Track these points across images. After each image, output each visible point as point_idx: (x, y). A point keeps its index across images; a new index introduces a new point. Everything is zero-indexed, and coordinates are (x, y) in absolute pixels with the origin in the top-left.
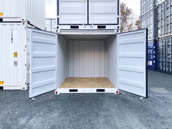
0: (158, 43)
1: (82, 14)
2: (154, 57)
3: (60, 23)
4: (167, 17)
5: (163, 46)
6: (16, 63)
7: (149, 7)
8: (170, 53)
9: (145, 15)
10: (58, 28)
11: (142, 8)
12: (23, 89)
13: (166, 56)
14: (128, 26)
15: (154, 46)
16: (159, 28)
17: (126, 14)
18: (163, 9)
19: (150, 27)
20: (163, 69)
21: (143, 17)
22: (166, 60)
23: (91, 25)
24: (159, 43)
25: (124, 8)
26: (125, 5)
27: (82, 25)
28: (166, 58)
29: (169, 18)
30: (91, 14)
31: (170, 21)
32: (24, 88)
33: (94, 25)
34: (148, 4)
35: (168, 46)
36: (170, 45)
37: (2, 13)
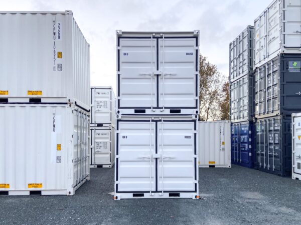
0: (255, 126)
1: (151, 94)
2: (250, 147)
3: (121, 106)
4: (268, 88)
5: (263, 131)
6: (59, 159)
7: (243, 70)
8: (273, 142)
9: (236, 82)
10: (119, 112)
11: (232, 71)
12: (68, 194)
13: (267, 147)
14: (210, 94)
15: (249, 130)
16: (256, 103)
17: (207, 74)
18: (262, 75)
19: (243, 100)
20: (262, 166)
21: (233, 84)
22: (266, 153)
23: (162, 108)
24: (257, 126)
25: (204, 65)
26: (204, 60)
27: (150, 108)
28: (267, 150)
29: (271, 90)
30: (162, 94)
31: (273, 95)
32: (70, 193)
33: (165, 108)
34: (241, 64)
35: (270, 131)
36: (272, 130)
37: (41, 92)
